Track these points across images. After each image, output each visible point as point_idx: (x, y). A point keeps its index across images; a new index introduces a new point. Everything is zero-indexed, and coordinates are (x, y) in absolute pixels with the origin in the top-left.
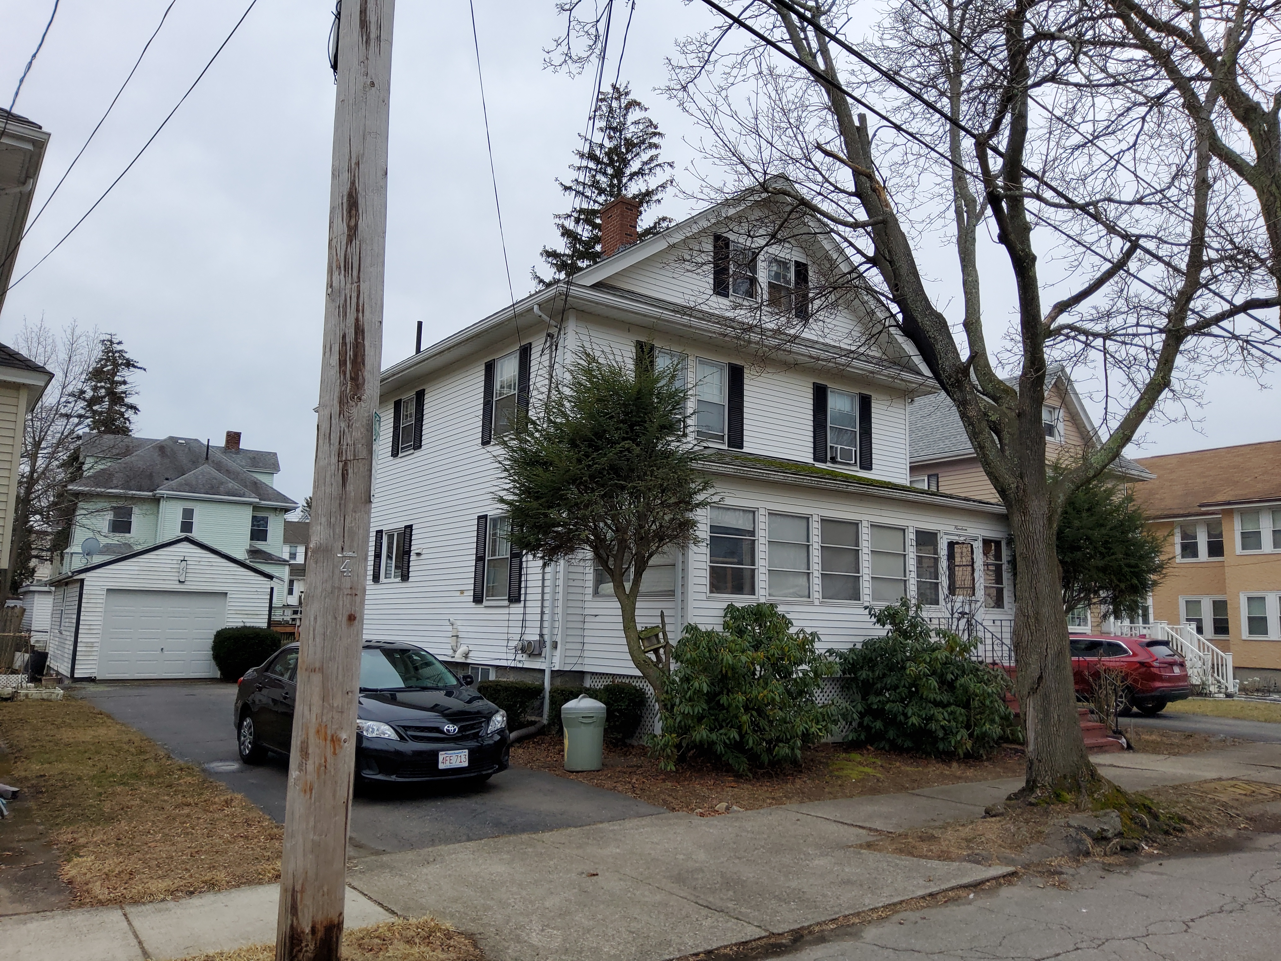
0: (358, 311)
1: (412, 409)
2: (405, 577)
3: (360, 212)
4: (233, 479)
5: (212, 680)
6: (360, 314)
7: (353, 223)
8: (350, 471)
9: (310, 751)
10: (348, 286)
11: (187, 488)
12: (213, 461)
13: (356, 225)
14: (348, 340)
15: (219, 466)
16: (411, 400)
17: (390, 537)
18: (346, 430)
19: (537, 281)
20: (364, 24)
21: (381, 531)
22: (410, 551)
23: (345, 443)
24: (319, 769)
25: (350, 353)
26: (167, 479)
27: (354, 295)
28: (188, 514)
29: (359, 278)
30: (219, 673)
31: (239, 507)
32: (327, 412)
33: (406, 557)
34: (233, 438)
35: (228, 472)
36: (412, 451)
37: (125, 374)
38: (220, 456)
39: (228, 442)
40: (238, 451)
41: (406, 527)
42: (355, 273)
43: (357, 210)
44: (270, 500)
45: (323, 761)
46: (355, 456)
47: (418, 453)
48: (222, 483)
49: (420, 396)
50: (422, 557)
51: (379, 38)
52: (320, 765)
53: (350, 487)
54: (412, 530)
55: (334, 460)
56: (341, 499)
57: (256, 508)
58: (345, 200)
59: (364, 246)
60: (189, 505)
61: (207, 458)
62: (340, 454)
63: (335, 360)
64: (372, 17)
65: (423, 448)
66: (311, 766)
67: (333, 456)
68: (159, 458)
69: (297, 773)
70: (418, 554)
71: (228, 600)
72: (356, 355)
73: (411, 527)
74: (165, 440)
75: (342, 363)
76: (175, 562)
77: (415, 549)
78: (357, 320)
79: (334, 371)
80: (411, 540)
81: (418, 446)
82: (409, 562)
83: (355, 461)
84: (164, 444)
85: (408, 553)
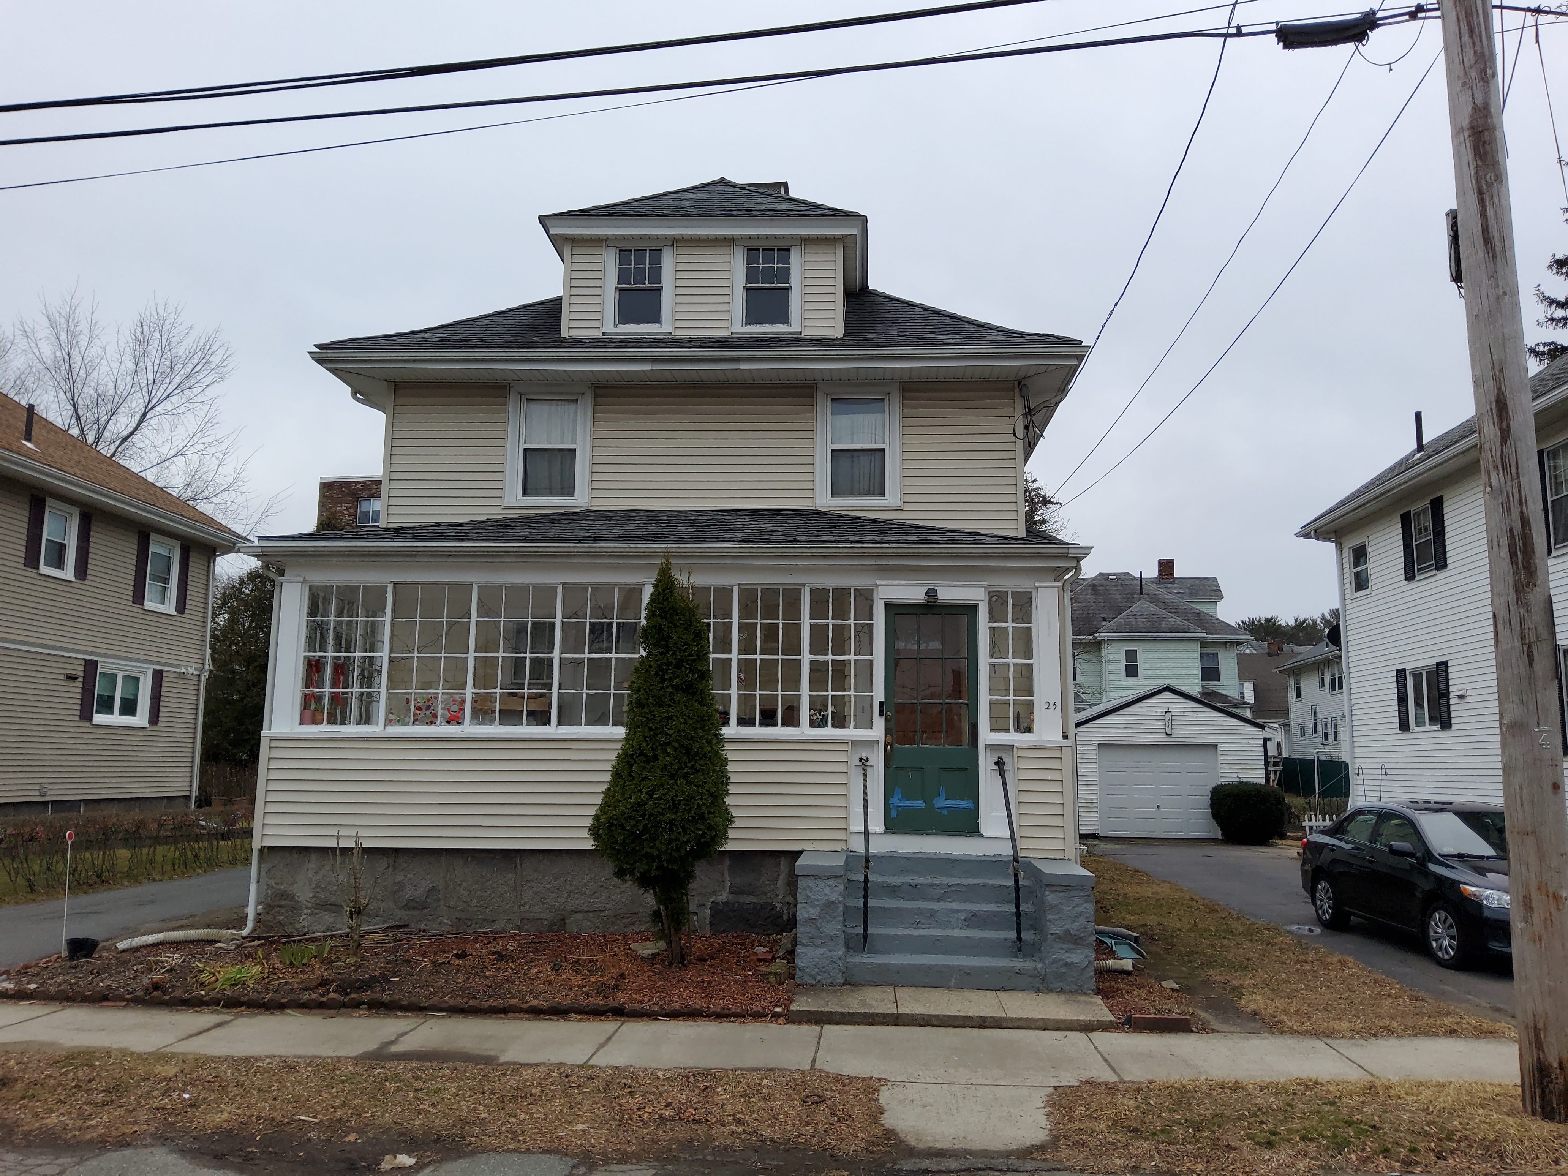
0: (1521, 504)
1: (1427, 521)
2: (1446, 724)
3: (1511, 414)
4: (1173, 613)
5: (1213, 841)
6: (1524, 508)
7: (1504, 426)
8: (1535, 652)
9: (1534, 905)
10: (1509, 483)
11: (1127, 628)
12: (1148, 595)
13: (1509, 427)
14: (1515, 533)
15: (1155, 600)
16: (1425, 511)
17: (1417, 677)
18: (1526, 616)
19: (1546, 303)
20: (1487, 241)
21: (1404, 670)
22: (1449, 693)
23: (1526, 627)
24: (1545, 923)
25: (1520, 544)
26: (1104, 620)
27: (1516, 491)
28: (1131, 656)
29: (1518, 473)
30: (1220, 833)
31: (1183, 644)
32: (1503, 600)
33: (1443, 701)
34: (1166, 567)
35: (1166, 606)
36: (1434, 572)
37: (1043, 512)
38: (1154, 589)
39: (1160, 571)
40: (1173, 580)
41: (1438, 664)
42: (1514, 471)
43: (1507, 412)
44: (1218, 634)
45: (1548, 915)
46: (1537, 638)
47: (1442, 574)
48: (1163, 619)
49: (1437, 506)
50: (1468, 700)
51: (1504, 248)
52: (1546, 919)
53: (1537, 667)
54: (1447, 667)
55: (1518, 643)
56: (1530, 678)
57: (1203, 643)
58: (1494, 406)
59: (1518, 444)
60: (1132, 646)
61: (1142, 593)
62: (1523, 638)
63: (1505, 552)
64: (1495, 233)
65: (1449, 567)
66: (1537, 918)
67: (1516, 641)
68: (1092, 598)
69: (1523, 924)
70: (1461, 697)
71: (1219, 753)
72: (1524, 544)
73: (1445, 664)
74: (1096, 578)
75: (1513, 554)
76: (1159, 714)
77: (1455, 689)
78: (1522, 512)
79: (1505, 564)
80: (1447, 680)
81: (1441, 564)
82: (1449, 705)
83: (1539, 643)
84: (1094, 582)
85: (1446, 695)
